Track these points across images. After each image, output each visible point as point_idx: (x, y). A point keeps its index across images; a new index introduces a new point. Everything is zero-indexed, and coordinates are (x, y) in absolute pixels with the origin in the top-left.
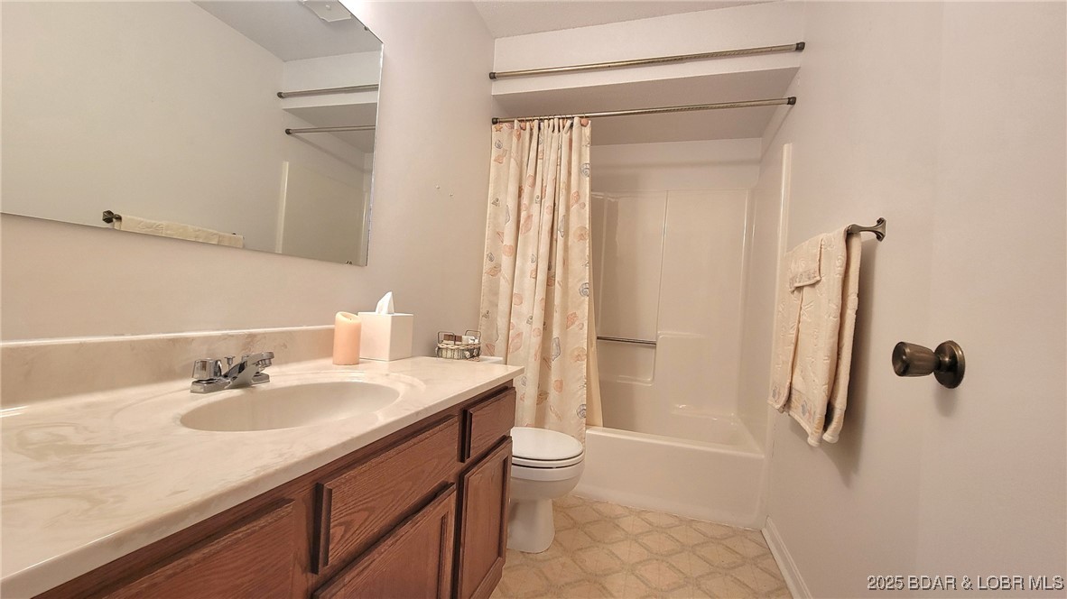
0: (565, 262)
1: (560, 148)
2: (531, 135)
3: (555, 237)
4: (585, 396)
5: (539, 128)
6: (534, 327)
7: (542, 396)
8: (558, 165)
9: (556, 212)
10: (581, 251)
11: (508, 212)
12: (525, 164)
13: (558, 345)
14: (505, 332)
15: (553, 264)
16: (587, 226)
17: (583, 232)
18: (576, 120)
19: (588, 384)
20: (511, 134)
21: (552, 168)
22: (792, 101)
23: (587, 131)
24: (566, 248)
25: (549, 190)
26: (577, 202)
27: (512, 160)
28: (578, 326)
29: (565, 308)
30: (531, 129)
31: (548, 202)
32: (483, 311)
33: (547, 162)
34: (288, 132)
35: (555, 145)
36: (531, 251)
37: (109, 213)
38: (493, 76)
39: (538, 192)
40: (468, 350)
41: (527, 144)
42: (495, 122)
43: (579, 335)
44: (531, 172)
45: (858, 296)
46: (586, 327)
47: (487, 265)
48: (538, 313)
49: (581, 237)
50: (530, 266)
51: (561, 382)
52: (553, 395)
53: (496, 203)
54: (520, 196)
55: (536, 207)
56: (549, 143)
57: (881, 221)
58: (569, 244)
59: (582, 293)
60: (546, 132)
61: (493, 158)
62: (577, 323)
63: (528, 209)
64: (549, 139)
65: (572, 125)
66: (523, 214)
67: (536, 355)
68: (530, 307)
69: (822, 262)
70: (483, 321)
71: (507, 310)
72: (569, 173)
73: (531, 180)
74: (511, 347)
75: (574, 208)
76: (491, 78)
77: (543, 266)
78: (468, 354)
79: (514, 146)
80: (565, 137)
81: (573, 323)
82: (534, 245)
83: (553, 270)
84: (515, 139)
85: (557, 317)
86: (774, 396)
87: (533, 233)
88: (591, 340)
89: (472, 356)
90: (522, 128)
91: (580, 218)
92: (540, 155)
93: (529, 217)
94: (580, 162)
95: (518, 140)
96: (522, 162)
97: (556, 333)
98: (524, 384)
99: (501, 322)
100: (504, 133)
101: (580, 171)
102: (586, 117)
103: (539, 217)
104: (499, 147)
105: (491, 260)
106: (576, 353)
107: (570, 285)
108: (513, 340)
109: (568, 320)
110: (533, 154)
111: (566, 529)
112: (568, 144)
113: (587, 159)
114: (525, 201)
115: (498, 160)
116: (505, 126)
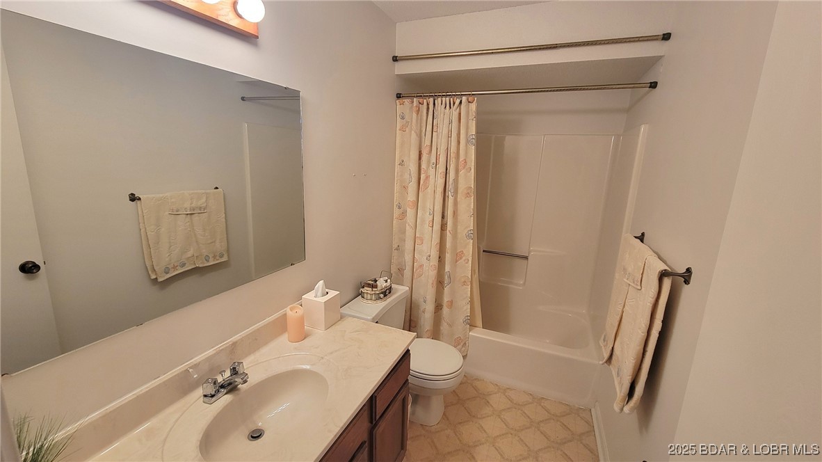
0: (455, 213)
1: (451, 122)
2: (428, 109)
3: (447, 194)
4: (469, 310)
5: (434, 104)
6: (431, 264)
7: (438, 307)
8: (449, 137)
9: (448, 175)
10: (467, 207)
11: (410, 175)
12: (423, 134)
13: (449, 277)
14: (411, 264)
15: (446, 215)
16: (473, 187)
17: (469, 191)
18: (464, 99)
19: (472, 302)
20: (412, 107)
21: (444, 141)
22: (654, 85)
23: (473, 106)
24: (456, 203)
25: (442, 159)
26: (464, 168)
27: (413, 132)
28: (465, 260)
29: (455, 247)
30: (428, 104)
31: (441, 169)
32: (395, 246)
33: (440, 134)
34: (243, 99)
35: (446, 121)
36: (429, 205)
37: (133, 194)
38: (395, 59)
39: (433, 160)
40: (382, 293)
41: (425, 118)
42: (399, 96)
43: (465, 267)
44: (428, 142)
45: (663, 322)
46: (470, 262)
47: (397, 212)
48: (434, 254)
49: (468, 195)
50: (428, 218)
51: (452, 302)
52: (445, 310)
53: (402, 163)
54: (420, 158)
55: (432, 172)
56: (442, 119)
57: (689, 270)
58: (458, 200)
59: (468, 237)
60: (439, 108)
61: (398, 129)
62: (464, 258)
63: (426, 172)
64: (442, 115)
65: (461, 102)
66: (423, 176)
67: (433, 284)
68: (428, 248)
69: (644, 275)
70: (395, 253)
71: (412, 248)
72: (459, 142)
73: (428, 149)
74: (415, 275)
75: (462, 173)
76: (394, 61)
77: (438, 219)
78: (382, 296)
79: (414, 121)
80: (455, 114)
81: (461, 258)
82: (431, 201)
83: (445, 219)
84: (414, 115)
85: (448, 257)
86: (604, 340)
87: (430, 190)
88: (474, 271)
89: (385, 295)
90: (420, 103)
91: (467, 179)
92: (435, 128)
93: (427, 177)
94: (467, 134)
95: (418, 114)
96: (421, 131)
97: (447, 268)
98: (425, 302)
99: (408, 258)
100: (405, 106)
101: (467, 141)
102: (473, 95)
103: (435, 181)
104: (403, 118)
105: (399, 208)
106: (463, 280)
107: (459, 231)
108: (416, 270)
109: (458, 256)
110: (429, 127)
111: (452, 405)
112: (457, 119)
113: (473, 131)
114: (424, 166)
115: (403, 130)
116: (407, 101)
